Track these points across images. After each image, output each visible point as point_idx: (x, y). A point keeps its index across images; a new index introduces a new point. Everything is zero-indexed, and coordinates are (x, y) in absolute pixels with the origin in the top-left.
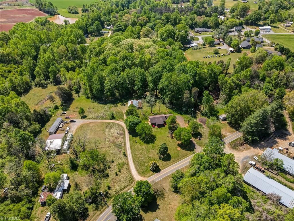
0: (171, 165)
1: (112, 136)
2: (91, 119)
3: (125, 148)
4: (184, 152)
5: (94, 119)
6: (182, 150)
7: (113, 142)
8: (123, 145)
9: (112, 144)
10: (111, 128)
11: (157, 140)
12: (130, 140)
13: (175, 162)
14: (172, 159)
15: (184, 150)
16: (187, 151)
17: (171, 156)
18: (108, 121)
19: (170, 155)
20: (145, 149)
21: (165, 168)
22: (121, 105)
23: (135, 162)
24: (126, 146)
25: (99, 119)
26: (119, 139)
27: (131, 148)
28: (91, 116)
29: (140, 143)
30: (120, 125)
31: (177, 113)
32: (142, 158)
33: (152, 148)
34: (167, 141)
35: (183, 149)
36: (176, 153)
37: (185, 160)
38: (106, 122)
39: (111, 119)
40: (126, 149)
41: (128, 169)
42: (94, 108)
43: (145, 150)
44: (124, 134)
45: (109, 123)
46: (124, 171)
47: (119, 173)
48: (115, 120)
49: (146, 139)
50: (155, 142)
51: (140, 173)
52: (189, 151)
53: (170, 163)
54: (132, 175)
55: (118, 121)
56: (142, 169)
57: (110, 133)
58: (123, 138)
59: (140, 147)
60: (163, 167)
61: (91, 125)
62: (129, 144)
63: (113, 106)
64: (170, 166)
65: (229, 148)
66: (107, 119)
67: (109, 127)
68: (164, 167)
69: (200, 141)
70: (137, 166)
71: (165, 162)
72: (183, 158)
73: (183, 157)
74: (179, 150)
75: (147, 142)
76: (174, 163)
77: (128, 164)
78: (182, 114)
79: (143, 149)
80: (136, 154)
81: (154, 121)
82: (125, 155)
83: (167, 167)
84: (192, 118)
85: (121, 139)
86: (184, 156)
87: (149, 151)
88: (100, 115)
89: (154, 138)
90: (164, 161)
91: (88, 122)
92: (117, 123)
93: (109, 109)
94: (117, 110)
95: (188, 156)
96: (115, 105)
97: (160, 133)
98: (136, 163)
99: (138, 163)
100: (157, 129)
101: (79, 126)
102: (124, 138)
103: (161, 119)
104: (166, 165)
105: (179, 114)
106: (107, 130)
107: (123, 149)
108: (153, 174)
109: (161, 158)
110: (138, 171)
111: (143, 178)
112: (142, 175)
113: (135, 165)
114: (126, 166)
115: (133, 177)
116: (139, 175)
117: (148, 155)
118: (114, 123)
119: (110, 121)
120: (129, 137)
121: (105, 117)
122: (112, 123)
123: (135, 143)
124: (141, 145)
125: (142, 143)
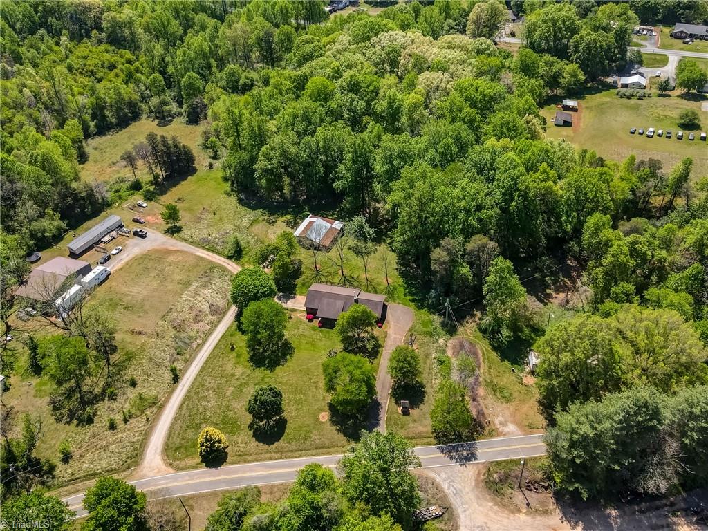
0: (261, 460)
1: (192, 309)
2: (186, 241)
3: (193, 355)
4: (333, 433)
5: (193, 243)
6: (329, 423)
7: (179, 328)
8: (194, 345)
9: (173, 332)
10: (206, 284)
11: (288, 363)
12: (223, 336)
13: (282, 454)
14: (282, 443)
15: (334, 428)
16: (341, 436)
17: (286, 431)
18: (216, 261)
19: (285, 428)
20: (238, 379)
21: (239, 462)
22: (286, 221)
23: (184, 408)
25: (203, 248)
26: (202, 324)
27: (208, 360)
28: (193, 231)
29: (239, 356)
31: (409, 297)
32: (209, 402)
34: (310, 379)
35: (334, 423)
36: (308, 425)
38: (211, 263)
39: (229, 258)
40: (194, 358)
41: (151, 423)
42: (217, 212)
43: (235, 381)
44: (224, 313)
45: (214, 266)
46: (138, 423)
47: (120, 425)
48: (237, 264)
49: (261, 350)
50: (279, 369)
51: (171, 446)
52: (345, 435)
53: (266, 453)
54: (145, 443)
56: (183, 439)
57: (193, 297)
58: (212, 323)
59: (229, 368)
60: (240, 455)
61: (170, 258)
62: (213, 346)
63: (264, 220)
64: (257, 461)
65: (477, 480)
66: (219, 254)
67: (207, 279)
68: (243, 457)
69: (401, 416)
70: (179, 422)
71: (254, 443)
72: (314, 452)
73: (316, 448)
74: (323, 423)
75: (258, 360)
76: (276, 456)
77: (161, 408)
78: (420, 308)
79: (233, 375)
80: (203, 386)
81: (317, 301)
82: (176, 379)
83: (249, 461)
84: (439, 329)
85: (204, 326)
86: (320, 448)
88: (214, 235)
89: (284, 355)
90: (254, 438)
91: (172, 246)
93: (248, 226)
95: (331, 450)
96: (273, 218)
97: (313, 344)
98: (183, 412)
99: (187, 415)
100: (313, 329)
101: (144, 253)
102: (214, 325)
103: (339, 303)
104: (251, 455)
105: (412, 301)
106: (193, 288)
107: (185, 358)
108: (197, 468)
109: (255, 426)
110: (168, 440)
111: (164, 467)
112: (168, 456)
113: (176, 419)
114: (154, 409)
115: (143, 450)
116: (162, 452)
117: (232, 400)
118: (228, 270)
119: (221, 263)
120: (228, 328)
121: (219, 247)
122: (222, 270)
123: (229, 350)
124: (238, 363)
125: (246, 356)
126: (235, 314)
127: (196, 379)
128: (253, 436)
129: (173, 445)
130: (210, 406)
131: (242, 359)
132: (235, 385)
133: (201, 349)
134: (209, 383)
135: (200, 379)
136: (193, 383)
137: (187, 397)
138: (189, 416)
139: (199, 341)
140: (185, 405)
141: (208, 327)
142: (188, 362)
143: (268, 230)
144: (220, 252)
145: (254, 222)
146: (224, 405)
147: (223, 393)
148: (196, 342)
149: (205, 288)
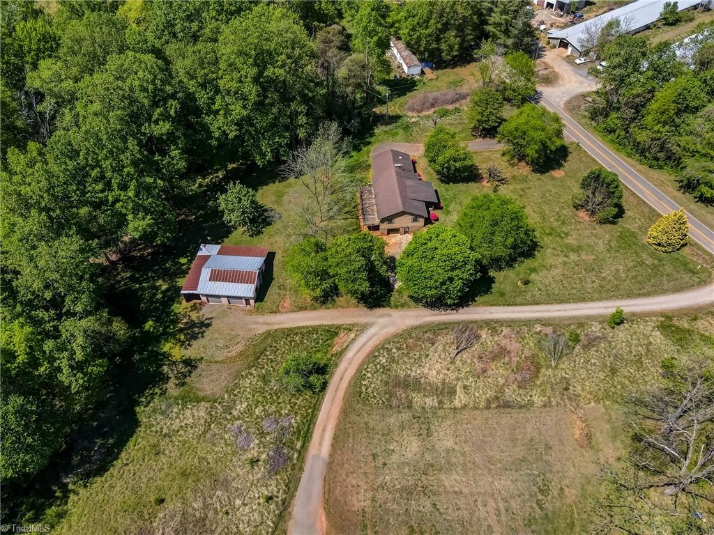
1: (481, 374)
3: (566, 323)
8: (548, 330)
12: (508, 305)
20: (567, 256)
23: (646, 291)
24: (553, 319)
27: (562, 301)
28: (245, 510)
30: (389, 341)
33: (560, 236)
35: (560, 165)
36: (577, 183)
38: (348, 411)
40: (570, 318)
44: (466, 323)
46: (706, 329)
48: (336, 365)
51: (698, 280)
52: (566, 156)
55: (350, 354)
57: (453, 388)
58: (493, 330)
60: (652, 219)
61: (359, 501)
62: (534, 308)
63: (182, 384)
66: (315, 408)
67: (399, 392)
70: (665, 287)
71: (627, 213)
74: (566, 173)
83: (651, 207)
85: (505, 339)
87: (579, 247)
88: (253, 453)
90: (623, 215)
91: (311, 526)
92: (362, 356)
93: (204, 404)
96: (172, 370)
100: (447, 213)
107: (579, 328)
110: (694, 286)
112: (709, 276)
113: (664, 292)
114: (675, 321)
117: (597, 251)
118: (359, 370)
119: (341, 394)
120: (492, 305)
121: (293, 421)
122: (364, 380)
123: (530, 285)
124: (544, 267)
125: (528, 263)
126: (461, 310)
127: (600, 299)
128: (622, 217)
129: (693, 278)
130: (621, 268)
131: (536, 264)
132: (577, 255)
133: (550, 319)
134: (593, 282)
135: (596, 295)
136: (606, 299)
137: (630, 295)
138: (650, 281)
139: (538, 328)
140: (642, 292)
141: (506, 331)
142: (582, 322)
143: (217, 362)
144: (310, 411)
145: (189, 399)
146: (608, 255)
147: (596, 262)
148: (541, 331)
149: (423, 380)
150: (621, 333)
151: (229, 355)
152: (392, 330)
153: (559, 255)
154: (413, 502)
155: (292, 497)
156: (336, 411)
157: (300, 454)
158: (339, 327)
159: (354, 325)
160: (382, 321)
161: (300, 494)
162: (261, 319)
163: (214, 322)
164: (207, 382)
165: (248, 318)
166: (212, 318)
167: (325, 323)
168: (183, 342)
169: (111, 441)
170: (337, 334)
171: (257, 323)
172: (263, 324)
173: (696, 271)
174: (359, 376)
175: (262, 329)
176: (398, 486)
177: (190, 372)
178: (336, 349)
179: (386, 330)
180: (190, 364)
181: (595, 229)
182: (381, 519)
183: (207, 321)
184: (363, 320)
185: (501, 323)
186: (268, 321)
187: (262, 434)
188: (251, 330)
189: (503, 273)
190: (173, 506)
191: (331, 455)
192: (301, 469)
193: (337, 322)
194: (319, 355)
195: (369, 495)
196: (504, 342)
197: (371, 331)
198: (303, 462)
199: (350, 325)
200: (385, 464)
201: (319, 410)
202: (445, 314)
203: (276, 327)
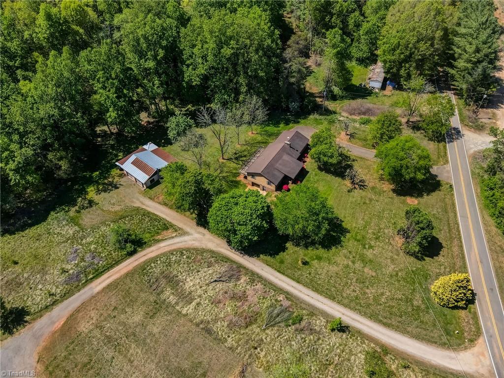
0: (462, 254)
1: (216, 302)
2: (55, 303)
3: (304, 306)
4: (431, 199)
5: (66, 295)
6: (420, 199)
8: (286, 303)
9: (255, 327)
10: (173, 282)
11: (342, 218)
12: (279, 271)
14: (441, 237)
15: (425, 197)
16: (434, 194)
18: (131, 267)
20: (353, 262)
22: (98, 192)
23: (390, 322)
24: (298, 299)
25: (88, 282)
27: (316, 290)
28: (38, 292)
29: (319, 258)
30: (188, 250)
32: (382, 294)
33: (364, 245)
35: (420, 195)
37: (464, 217)
38: (130, 275)
39: (131, 254)
40: (309, 305)
42: (16, 259)
43: (357, 265)
44: (240, 266)
48: (150, 246)
50: (346, 226)
51: (445, 341)
52: (434, 191)
53: (453, 250)
55: (162, 244)
56: (434, 326)
57: (192, 300)
58: (253, 281)
61: (84, 327)
62: (294, 284)
63: (78, 212)
64: (464, 258)
66: (117, 263)
67: (163, 282)
70: (409, 329)
71: (441, 258)
74: (419, 204)
75: (330, 242)
77: (386, 350)
78: (297, 122)
79: (346, 267)
80: (357, 298)
81: (276, 173)
82: (342, 328)
83: (464, 264)
84: (328, 117)
85: (253, 290)
87: (371, 261)
88: (69, 267)
91: (53, 323)
92: (167, 249)
93: (77, 228)
94: (109, 212)
98: (395, 323)
99: (400, 319)
102: (255, 277)
103: (286, 157)
104: (455, 263)
107: (308, 315)
108: (475, 314)
109: (419, 255)
110: (436, 343)
111: (476, 349)
112: (460, 344)
113: (404, 332)
115: (452, 374)
116: (455, 350)
117: (382, 271)
118: (157, 257)
119: (137, 263)
120: (267, 265)
121: (101, 262)
122: (154, 263)
123: (307, 267)
124: (329, 260)
125: (321, 252)
126: (246, 257)
127: (345, 306)
128: (432, 258)
129: (443, 337)
130: (388, 294)
131: (325, 255)
132: (362, 265)
133: (296, 297)
134: (354, 291)
135: (346, 301)
136: (350, 308)
137: (373, 317)
138: (401, 317)
139: (281, 298)
140: (385, 321)
141: (259, 286)
142: (314, 312)
143: (102, 210)
144: (114, 262)
145: (74, 221)
146: (388, 279)
147: (372, 278)
148: (281, 300)
149: (181, 284)
150: (335, 339)
151: (111, 209)
152: (196, 244)
153: (349, 258)
154: (105, 348)
155: (62, 301)
156: (125, 271)
157: (86, 282)
158: (172, 226)
159: (180, 229)
160: (197, 236)
161: (66, 302)
162: (142, 199)
163: (121, 188)
164: (88, 218)
165: (137, 194)
166: (122, 185)
167: (168, 219)
168: (99, 190)
169: (30, 222)
170: (167, 229)
171: (138, 199)
172: (140, 202)
173: (452, 333)
174: (154, 260)
175: (137, 204)
176: (108, 334)
177: (87, 208)
178: (160, 237)
179: (194, 242)
180: (91, 203)
181: (398, 255)
182: (83, 344)
183: (119, 186)
184: (188, 229)
185: (261, 279)
186: (143, 202)
187: (83, 260)
188: (133, 202)
189: (297, 249)
190: (18, 269)
191: (98, 293)
192: (79, 290)
193: (174, 222)
194: (148, 235)
195: (91, 327)
196: (250, 292)
197: (186, 238)
198: (83, 287)
199: (178, 227)
200: (115, 317)
201: (117, 265)
202: (234, 253)
203: (144, 207)
